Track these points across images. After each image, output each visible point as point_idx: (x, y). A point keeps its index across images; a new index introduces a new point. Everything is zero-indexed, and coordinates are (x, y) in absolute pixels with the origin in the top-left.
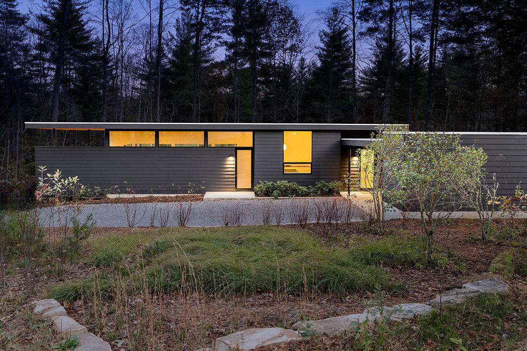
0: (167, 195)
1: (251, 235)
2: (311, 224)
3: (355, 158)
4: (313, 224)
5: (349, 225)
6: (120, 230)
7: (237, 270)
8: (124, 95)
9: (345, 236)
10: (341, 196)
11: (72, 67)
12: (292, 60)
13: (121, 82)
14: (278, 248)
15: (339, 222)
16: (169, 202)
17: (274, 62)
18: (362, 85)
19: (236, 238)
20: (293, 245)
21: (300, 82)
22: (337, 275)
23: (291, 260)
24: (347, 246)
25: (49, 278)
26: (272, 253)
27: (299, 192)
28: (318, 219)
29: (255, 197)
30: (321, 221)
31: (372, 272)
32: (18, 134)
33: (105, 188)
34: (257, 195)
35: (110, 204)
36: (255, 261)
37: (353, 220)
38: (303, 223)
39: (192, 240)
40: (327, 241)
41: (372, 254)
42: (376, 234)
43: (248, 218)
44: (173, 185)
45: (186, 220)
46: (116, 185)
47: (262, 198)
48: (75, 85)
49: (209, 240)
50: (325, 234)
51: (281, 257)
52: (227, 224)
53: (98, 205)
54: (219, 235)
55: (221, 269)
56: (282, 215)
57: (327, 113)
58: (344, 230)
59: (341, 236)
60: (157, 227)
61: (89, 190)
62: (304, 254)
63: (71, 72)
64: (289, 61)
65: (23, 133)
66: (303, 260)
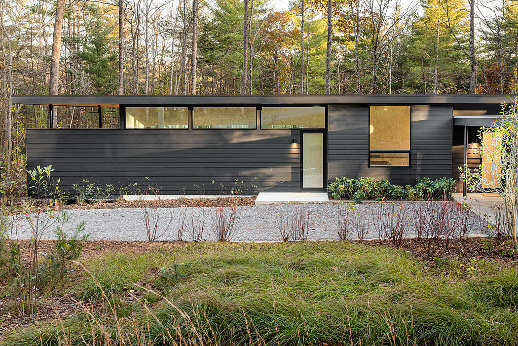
0: (205, 197)
1: (317, 256)
2: (408, 240)
3: (475, 145)
4: (412, 240)
5: (465, 241)
6: (134, 246)
7: (293, 313)
8: (151, 61)
9: (460, 259)
10: (452, 199)
11: (81, 22)
12: (382, 7)
13: (146, 41)
14: (357, 277)
15: (450, 237)
16: (207, 206)
17: (358, 10)
18: (484, 42)
19: (296, 260)
20: (381, 272)
21: (394, 38)
22: (450, 324)
23: (377, 297)
24: (464, 275)
25: (13, 318)
26: (348, 285)
27: (391, 193)
28: (420, 233)
29: (327, 200)
30: (423, 236)
31: (505, 320)
32: (10, 114)
33: (119, 186)
34: (331, 198)
35: (126, 209)
36: (322, 297)
37: (471, 235)
38: (397, 238)
39: (229, 263)
40: (433, 267)
41: (504, 290)
42: (508, 256)
43: (318, 230)
44: (213, 182)
45: (228, 233)
46: (135, 182)
47: (338, 201)
48: (85, 46)
49: (256, 264)
50: (430, 256)
51: (362, 291)
52: (286, 239)
53: (111, 210)
54: (271, 255)
55: (267, 310)
56: (366, 227)
57: (432, 82)
58: (459, 249)
59: (454, 260)
60: (186, 242)
61: (98, 189)
62: (397, 288)
63: (80, 30)
64: (379, 8)
65: (17, 112)
66: (394, 298)
